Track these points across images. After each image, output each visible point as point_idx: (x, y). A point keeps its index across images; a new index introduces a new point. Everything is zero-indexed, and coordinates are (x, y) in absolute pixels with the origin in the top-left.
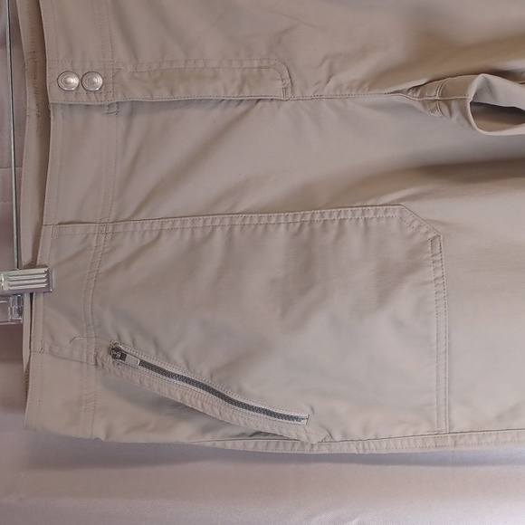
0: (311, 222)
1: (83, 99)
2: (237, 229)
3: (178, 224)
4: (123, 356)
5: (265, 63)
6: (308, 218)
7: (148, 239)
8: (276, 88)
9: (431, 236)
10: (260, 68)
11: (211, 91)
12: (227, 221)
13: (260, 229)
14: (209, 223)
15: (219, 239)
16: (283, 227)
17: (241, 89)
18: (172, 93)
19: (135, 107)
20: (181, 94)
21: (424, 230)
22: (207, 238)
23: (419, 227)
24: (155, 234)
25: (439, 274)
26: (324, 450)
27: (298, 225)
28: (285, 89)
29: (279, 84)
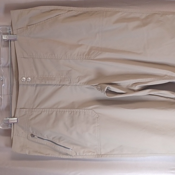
0: (74, 112)
1: (26, 83)
2: (58, 112)
3: (46, 110)
4: (34, 136)
5: (65, 77)
6: (73, 111)
7: (39, 113)
8: (67, 83)
9: (98, 116)
10: (64, 78)
11: (54, 83)
12: (56, 110)
13: (63, 112)
14: (52, 110)
15: (54, 114)
16: (68, 112)
17: (60, 82)
18: (45, 82)
19: (37, 85)
20: (47, 83)
21: (96, 115)
22: (52, 114)
23: (95, 114)
24: (41, 112)
25: (98, 125)
26: (75, 158)
27: (71, 112)
28: (69, 83)
29: (68, 82)
